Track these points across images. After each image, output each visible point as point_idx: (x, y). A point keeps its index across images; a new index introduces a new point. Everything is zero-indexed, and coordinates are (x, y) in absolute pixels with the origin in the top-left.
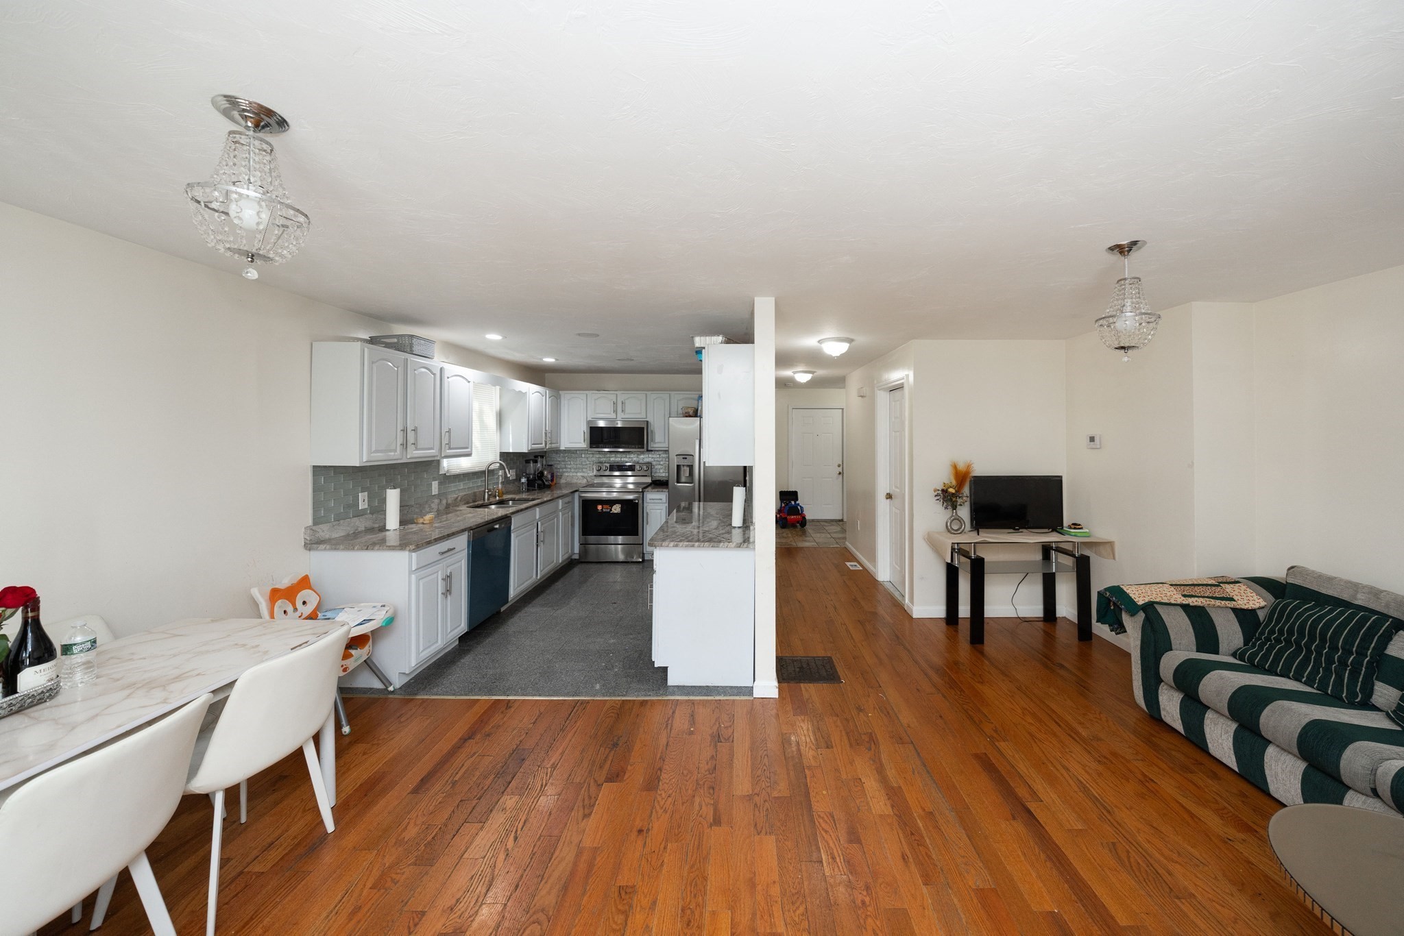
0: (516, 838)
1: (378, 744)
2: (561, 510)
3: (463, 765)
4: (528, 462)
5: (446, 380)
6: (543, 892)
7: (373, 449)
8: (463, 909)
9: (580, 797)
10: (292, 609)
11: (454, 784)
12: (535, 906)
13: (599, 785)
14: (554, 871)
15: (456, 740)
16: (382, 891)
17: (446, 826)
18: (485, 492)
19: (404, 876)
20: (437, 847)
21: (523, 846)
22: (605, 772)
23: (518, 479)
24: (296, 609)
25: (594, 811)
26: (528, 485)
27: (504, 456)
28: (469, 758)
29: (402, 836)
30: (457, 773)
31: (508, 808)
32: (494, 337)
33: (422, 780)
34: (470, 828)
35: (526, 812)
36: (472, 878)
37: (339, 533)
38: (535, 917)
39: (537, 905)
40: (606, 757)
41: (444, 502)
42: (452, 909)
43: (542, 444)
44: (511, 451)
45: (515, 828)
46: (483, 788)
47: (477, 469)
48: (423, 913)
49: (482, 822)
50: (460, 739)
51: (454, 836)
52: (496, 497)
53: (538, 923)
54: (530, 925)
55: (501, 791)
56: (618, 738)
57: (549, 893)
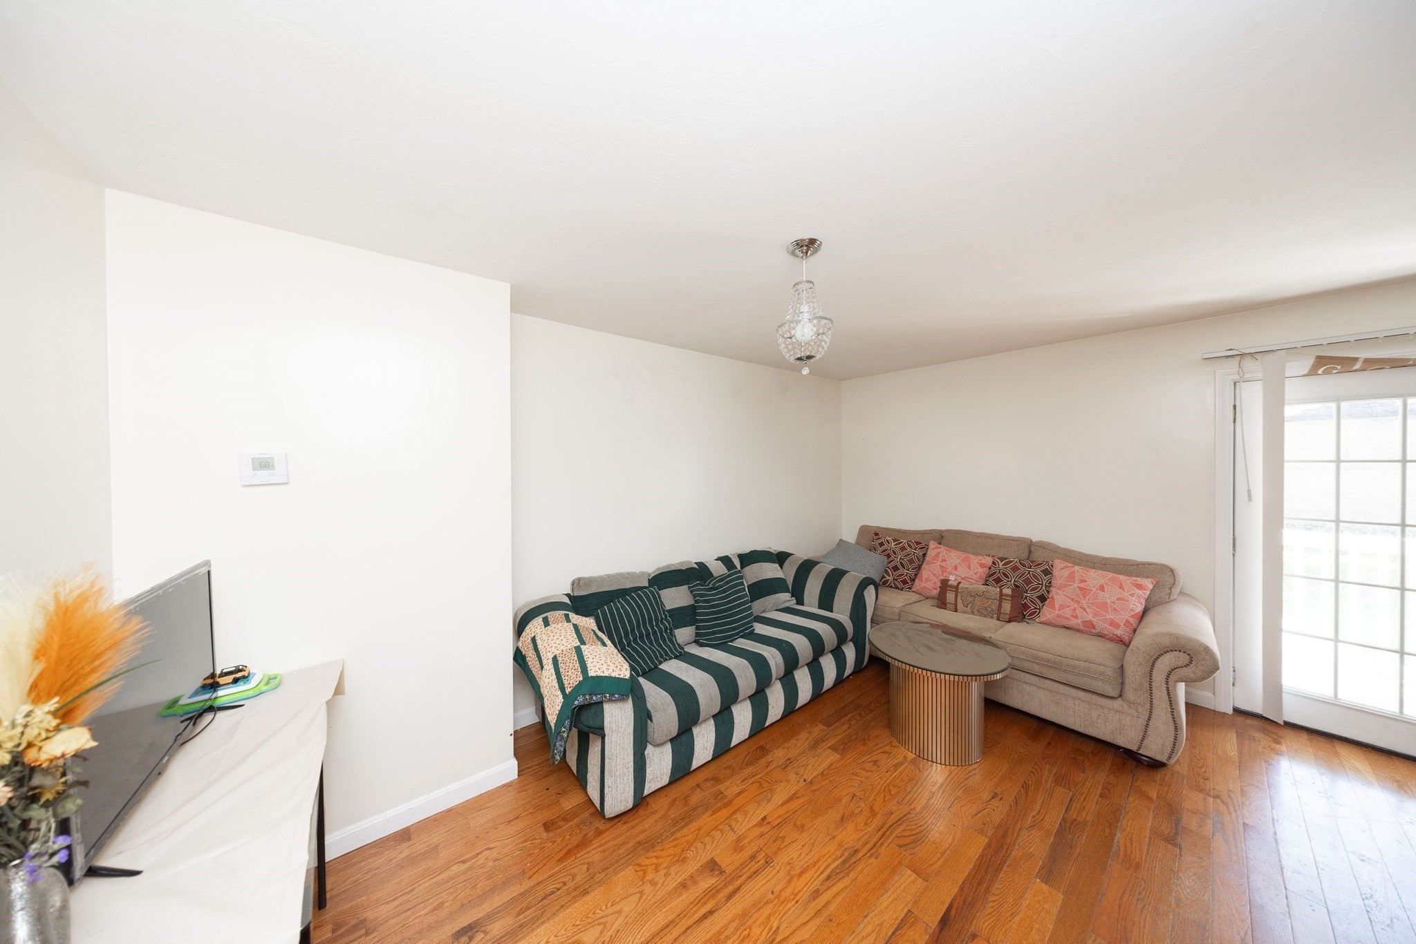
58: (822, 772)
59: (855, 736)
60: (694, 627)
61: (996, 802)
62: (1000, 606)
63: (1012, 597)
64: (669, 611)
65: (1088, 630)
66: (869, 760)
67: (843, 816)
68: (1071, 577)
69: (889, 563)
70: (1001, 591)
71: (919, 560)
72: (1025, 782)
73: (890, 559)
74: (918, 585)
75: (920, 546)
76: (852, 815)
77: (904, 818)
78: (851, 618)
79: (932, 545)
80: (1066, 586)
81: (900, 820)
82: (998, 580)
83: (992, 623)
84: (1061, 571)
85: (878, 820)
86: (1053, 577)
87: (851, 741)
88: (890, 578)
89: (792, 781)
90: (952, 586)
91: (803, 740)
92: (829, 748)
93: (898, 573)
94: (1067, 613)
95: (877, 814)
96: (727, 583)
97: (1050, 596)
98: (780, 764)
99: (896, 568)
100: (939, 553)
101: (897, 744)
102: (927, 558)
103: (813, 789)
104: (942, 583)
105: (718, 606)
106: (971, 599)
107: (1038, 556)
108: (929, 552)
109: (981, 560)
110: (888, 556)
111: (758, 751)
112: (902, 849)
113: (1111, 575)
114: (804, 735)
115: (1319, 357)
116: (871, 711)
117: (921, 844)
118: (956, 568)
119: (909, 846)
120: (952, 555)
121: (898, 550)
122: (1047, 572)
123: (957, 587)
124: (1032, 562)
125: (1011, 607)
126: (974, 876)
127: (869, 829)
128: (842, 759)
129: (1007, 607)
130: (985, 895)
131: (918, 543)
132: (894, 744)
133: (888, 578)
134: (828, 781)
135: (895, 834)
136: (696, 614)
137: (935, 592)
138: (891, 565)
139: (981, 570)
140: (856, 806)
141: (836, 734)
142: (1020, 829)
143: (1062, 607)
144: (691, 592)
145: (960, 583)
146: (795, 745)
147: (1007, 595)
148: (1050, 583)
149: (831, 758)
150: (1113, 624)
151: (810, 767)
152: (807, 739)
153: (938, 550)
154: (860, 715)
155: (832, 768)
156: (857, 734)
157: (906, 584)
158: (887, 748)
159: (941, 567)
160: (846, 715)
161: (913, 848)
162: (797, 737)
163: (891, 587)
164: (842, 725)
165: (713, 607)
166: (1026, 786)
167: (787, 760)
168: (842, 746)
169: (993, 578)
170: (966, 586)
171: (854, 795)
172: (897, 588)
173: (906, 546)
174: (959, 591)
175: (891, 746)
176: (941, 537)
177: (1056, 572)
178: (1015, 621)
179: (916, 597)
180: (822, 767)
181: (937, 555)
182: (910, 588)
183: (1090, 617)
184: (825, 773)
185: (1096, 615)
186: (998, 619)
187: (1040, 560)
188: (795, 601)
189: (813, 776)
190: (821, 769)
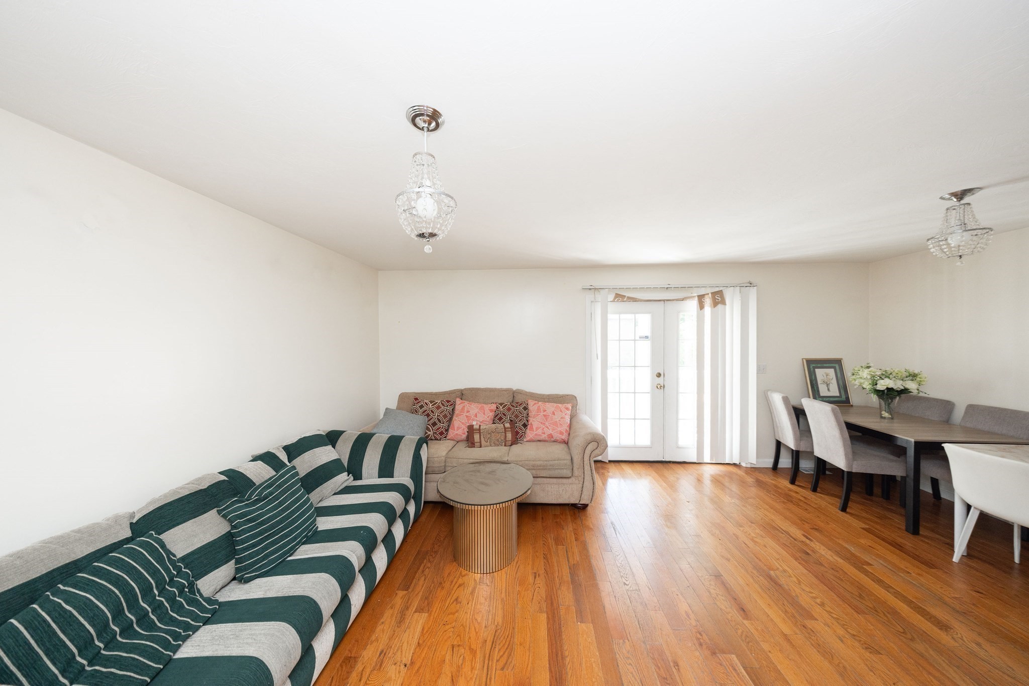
58: (419, 643)
59: (433, 585)
60: (233, 561)
61: (538, 580)
62: (506, 437)
63: (511, 428)
64: (183, 559)
65: (551, 440)
66: (452, 601)
67: (452, 676)
68: (539, 409)
69: (429, 421)
70: (504, 426)
71: (450, 414)
72: (544, 554)
73: (430, 417)
74: (452, 433)
75: (450, 403)
76: (459, 668)
77: (495, 638)
78: (411, 477)
79: (458, 401)
80: (538, 415)
81: (493, 643)
82: (500, 419)
83: (504, 449)
84: (533, 406)
85: (479, 655)
86: (529, 412)
87: (431, 591)
88: (431, 433)
89: (393, 676)
90: (476, 430)
91: (388, 618)
92: (415, 612)
93: (436, 427)
94: (540, 432)
95: (476, 652)
96: (279, 486)
97: (530, 423)
98: (374, 664)
99: (434, 424)
100: (464, 407)
101: (466, 572)
102: (457, 412)
103: (416, 669)
104: (468, 428)
105: (269, 519)
106: (489, 436)
107: (519, 399)
108: (456, 407)
109: (490, 407)
110: (428, 415)
111: (344, 667)
112: (505, 669)
113: (555, 405)
114: (388, 613)
115: (616, 294)
116: (436, 552)
117: (514, 654)
118: (476, 416)
119: (508, 663)
120: (472, 406)
121: (434, 410)
122: (525, 408)
123: (479, 429)
124: (517, 403)
125: (512, 435)
126: (552, 652)
127: (476, 672)
128: (430, 615)
129: (509, 436)
130: (563, 661)
131: (448, 401)
132: (463, 574)
133: (429, 433)
134: (426, 648)
135: (495, 661)
136: (234, 544)
137: (464, 436)
138: (432, 421)
139: (491, 414)
140: (459, 656)
141: (416, 592)
142: (556, 591)
143: (537, 429)
144: (224, 516)
145: (480, 426)
146: (383, 631)
147: (508, 428)
148: (528, 414)
149: (421, 622)
150: (561, 433)
151: (405, 644)
152: (392, 615)
153: (463, 405)
154: (429, 561)
155: (425, 632)
156: (433, 582)
157: (443, 434)
158: (460, 581)
159: (467, 416)
160: (418, 569)
161: (511, 662)
162: (382, 620)
163: (432, 439)
164: (419, 580)
165: (262, 523)
166: (545, 558)
167: (380, 654)
168: (426, 602)
169: (498, 418)
170: (485, 427)
171: (453, 647)
172: (436, 439)
173: (441, 405)
174: (481, 431)
175: (463, 576)
176: (462, 394)
177: (531, 407)
178: (515, 444)
179: (451, 443)
180: (416, 637)
181: (463, 408)
182: (445, 437)
183: (551, 432)
184: (421, 642)
185: (553, 430)
186: (505, 446)
187: (520, 401)
188: (352, 478)
189: (411, 654)
190: (415, 641)
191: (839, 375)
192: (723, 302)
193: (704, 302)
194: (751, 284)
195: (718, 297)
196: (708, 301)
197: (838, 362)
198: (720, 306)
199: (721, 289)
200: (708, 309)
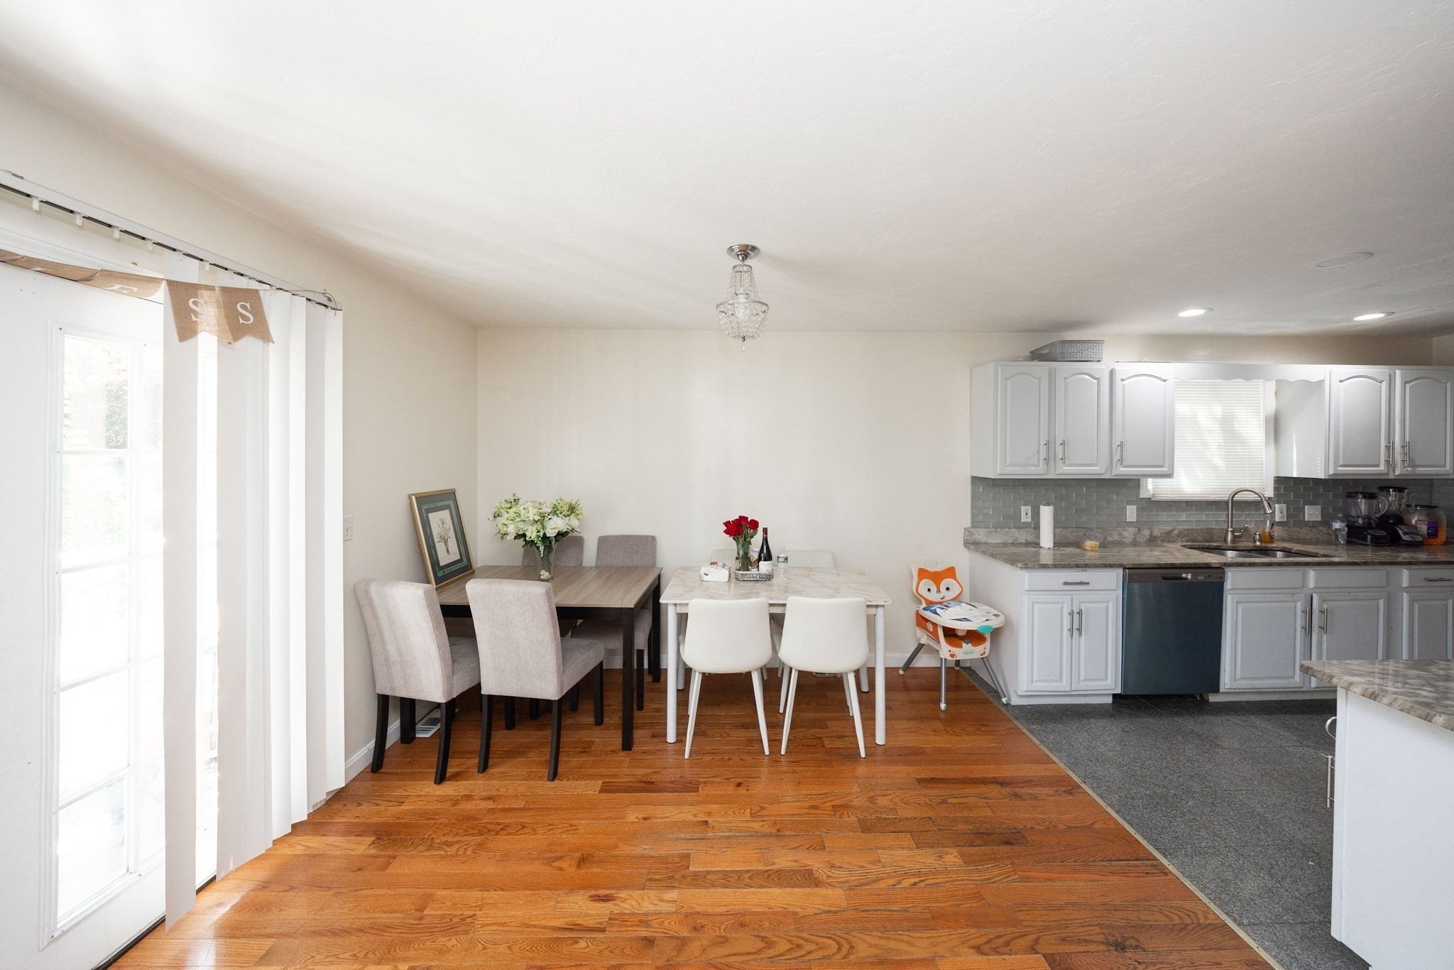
0: (915, 884)
1: (948, 732)
2: (1407, 589)
3: (967, 797)
4: (1351, 495)
5: (1118, 383)
6: (869, 939)
7: (1008, 463)
8: (835, 875)
9: (1000, 930)
10: (936, 590)
11: (944, 802)
12: (854, 937)
13: (1034, 949)
14: (895, 940)
15: (991, 775)
16: (833, 813)
17: (900, 821)
18: (1227, 531)
19: (848, 819)
20: (879, 826)
21: (910, 895)
22: (1062, 948)
23: (1326, 521)
24: (939, 591)
25: (990, 957)
26: (1349, 535)
27: (1283, 483)
28: (977, 797)
29: (878, 798)
30: (955, 798)
31: (943, 860)
32: (1192, 313)
33: (933, 779)
34: (906, 839)
35: (947, 879)
36: (862, 867)
37: (996, 539)
38: (843, 942)
39: (855, 939)
40: (1086, 941)
41: (1146, 533)
42: (832, 867)
43: (1378, 466)
44: (1295, 475)
45: (925, 878)
46: (952, 826)
47: (1213, 498)
48: (823, 848)
49: (919, 846)
50: (994, 778)
51: (894, 832)
52: (1255, 542)
53: (839, 948)
54: (835, 941)
55: (959, 843)
56: (1136, 947)
57: (871, 946)
191: (456, 520)
192: (261, 331)
193: (196, 313)
194: (329, 300)
195: (244, 307)
196: (208, 312)
197: (450, 495)
198: (249, 344)
199: (255, 285)
200: (207, 342)
